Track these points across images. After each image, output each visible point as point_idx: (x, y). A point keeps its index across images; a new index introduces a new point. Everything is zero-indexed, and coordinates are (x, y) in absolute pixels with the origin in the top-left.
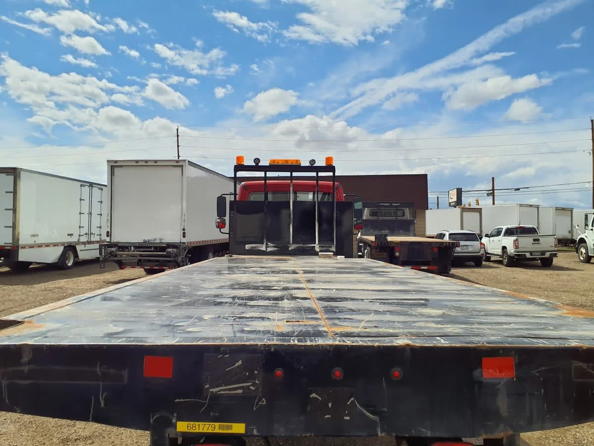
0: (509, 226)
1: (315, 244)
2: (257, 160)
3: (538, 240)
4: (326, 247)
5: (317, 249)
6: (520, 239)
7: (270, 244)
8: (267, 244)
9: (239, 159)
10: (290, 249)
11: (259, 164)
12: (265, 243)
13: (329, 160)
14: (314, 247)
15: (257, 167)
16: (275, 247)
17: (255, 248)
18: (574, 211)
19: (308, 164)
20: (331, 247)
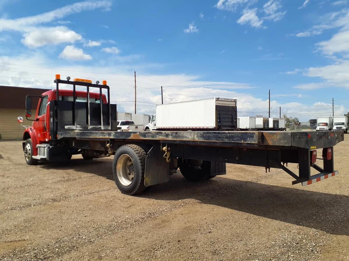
0: (123, 121)
1: (101, 125)
2: (69, 78)
3: (137, 127)
4: (107, 127)
5: (102, 128)
6: (130, 127)
7: (78, 126)
8: (76, 126)
9: (58, 76)
10: (89, 128)
11: (69, 80)
12: (75, 125)
13: (105, 82)
14: (101, 127)
15: (68, 82)
16: (81, 127)
17: (70, 128)
18: (132, 115)
19: (95, 83)
20: (109, 127)
